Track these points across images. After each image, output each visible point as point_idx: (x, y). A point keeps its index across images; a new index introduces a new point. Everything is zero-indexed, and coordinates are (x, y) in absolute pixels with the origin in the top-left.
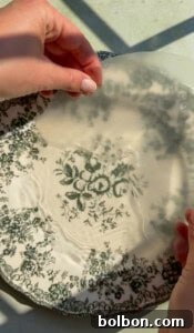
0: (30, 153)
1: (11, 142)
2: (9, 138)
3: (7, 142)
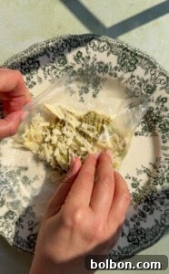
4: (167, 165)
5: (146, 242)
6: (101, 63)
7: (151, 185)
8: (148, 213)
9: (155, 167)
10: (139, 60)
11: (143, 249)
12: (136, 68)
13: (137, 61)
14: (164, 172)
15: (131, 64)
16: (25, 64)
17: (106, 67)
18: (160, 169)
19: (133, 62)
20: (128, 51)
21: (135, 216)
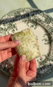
0: (12, 31)
1: (8, 26)
2: (8, 24)
3: (7, 25)
4: (52, 55)
5: (40, 78)
6: (40, 19)
7: (46, 60)
8: (43, 69)
9: (48, 55)
10: (52, 21)
11: (39, 79)
12: (50, 23)
13: (51, 21)
14: (51, 57)
15: (49, 21)
16: (16, 14)
17: (41, 20)
18: (50, 56)
19: (50, 21)
20: (49, 17)
21: (39, 69)
